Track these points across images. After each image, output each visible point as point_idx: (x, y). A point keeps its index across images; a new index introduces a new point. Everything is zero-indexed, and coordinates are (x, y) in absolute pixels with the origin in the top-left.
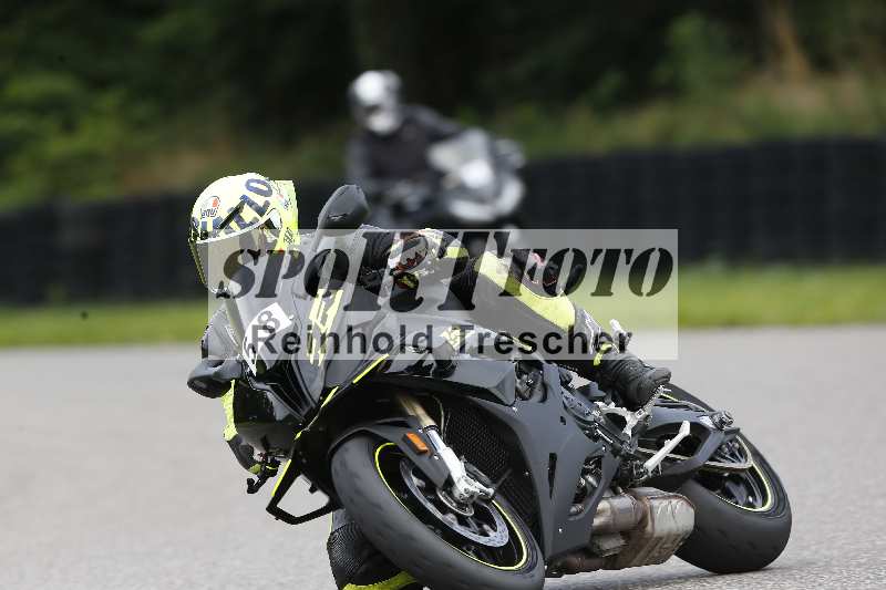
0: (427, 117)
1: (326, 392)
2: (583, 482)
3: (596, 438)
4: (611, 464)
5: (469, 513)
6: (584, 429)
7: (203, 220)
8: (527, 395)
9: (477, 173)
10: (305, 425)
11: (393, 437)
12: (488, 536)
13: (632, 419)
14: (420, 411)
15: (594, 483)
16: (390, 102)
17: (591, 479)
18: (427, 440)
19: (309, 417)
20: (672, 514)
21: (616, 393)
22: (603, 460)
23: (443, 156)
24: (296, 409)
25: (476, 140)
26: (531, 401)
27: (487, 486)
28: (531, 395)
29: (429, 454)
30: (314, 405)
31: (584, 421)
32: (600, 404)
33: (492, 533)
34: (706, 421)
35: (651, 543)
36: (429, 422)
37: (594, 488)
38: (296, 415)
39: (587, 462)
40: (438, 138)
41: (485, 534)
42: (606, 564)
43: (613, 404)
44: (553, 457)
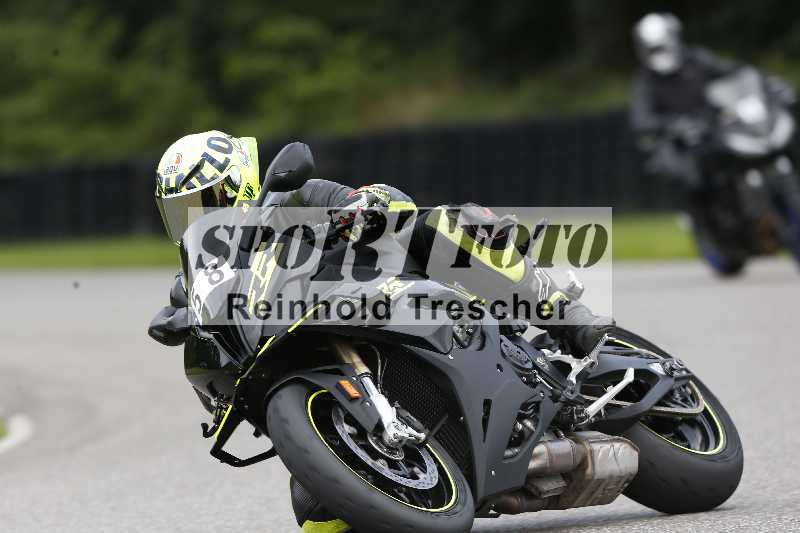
0: (705, 57)
1: (263, 341)
2: (520, 426)
3: (534, 385)
4: (549, 409)
5: (399, 457)
6: (521, 376)
7: (168, 176)
8: (466, 343)
9: (751, 109)
10: (243, 373)
11: (327, 384)
12: (418, 478)
13: (577, 366)
14: (356, 359)
15: (532, 428)
16: (672, 43)
17: (529, 424)
18: (361, 387)
19: (247, 365)
20: (615, 457)
21: (565, 341)
22: (541, 406)
23: (721, 93)
24: (235, 357)
25: (750, 78)
26: (469, 348)
27: (418, 431)
28: (469, 344)
29: (361, 400)
30: (251, 354)
31: (523, 369)
32: (546, 351)
33: (422, 476)
34: (657, 368)
35: (592, 484)
36: (364, 369)
37: (532, 432)
38: (235, 363)
39: (525, 406)
40: (715, 75)
41: (414, 477)
42: (549, 504)
43: (559, 351)
44: (487, 403)
